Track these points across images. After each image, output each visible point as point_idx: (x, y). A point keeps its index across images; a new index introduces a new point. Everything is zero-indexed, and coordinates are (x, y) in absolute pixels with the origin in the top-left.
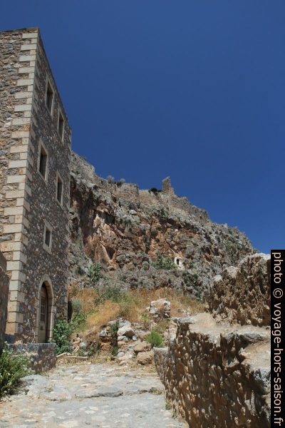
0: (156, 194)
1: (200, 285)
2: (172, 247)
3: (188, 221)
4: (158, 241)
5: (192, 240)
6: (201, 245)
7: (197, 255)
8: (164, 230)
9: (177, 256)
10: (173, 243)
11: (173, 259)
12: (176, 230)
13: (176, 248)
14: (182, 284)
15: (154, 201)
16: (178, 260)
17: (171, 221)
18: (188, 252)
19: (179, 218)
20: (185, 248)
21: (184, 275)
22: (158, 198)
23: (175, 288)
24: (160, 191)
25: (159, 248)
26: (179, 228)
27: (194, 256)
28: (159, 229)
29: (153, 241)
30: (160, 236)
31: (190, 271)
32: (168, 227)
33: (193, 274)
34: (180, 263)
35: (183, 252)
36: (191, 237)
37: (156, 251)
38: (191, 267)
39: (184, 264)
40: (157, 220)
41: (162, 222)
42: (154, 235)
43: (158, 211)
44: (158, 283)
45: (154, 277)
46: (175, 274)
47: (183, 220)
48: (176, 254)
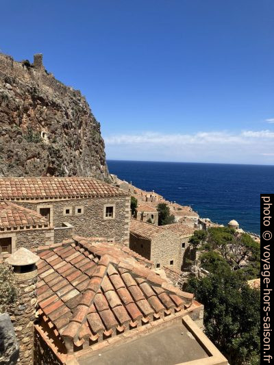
0: (29, 69)
1: (61, 157)
2: (40, 122)
3: (54, 101)
4: (29, 116)
5: (56, 117)
6: (62, 122)
7: (59, 131)
8: (34, 106)
9: (44, 130)
10: (41, 119)
11: (40, 132)
12: (45, 107)
13: (43, 123)
14: (48, 156)
15: (26, 76)
16: (44, 134)
17: (41, 99)
18: (52, 128)
19: (47, 97)
20: (51, 125)
21: (49, 148)
22: (30, 73)
23: (42, 160)
24: (32, 67)
25: (29, 122)
26: (47, 105)
27: (57, 132)
28: (31, 105)
29: (25, 116)
30: (31, 112)
31: (54, 145)
32: (38, 104)
33: (56, 148)
34: (46, 136)
35: (49, 128)
36: (55, 114)
37: (27, 124)
38: (54, 142)
39: (49, 138)
40: (30, 96)
41: (34, 99)
42: (26, 110)
43: (31, 88)
44: (30, 154)
45: (26, 150)
46: (43, 147)
47: (50, 98)
48: (43, 129)
